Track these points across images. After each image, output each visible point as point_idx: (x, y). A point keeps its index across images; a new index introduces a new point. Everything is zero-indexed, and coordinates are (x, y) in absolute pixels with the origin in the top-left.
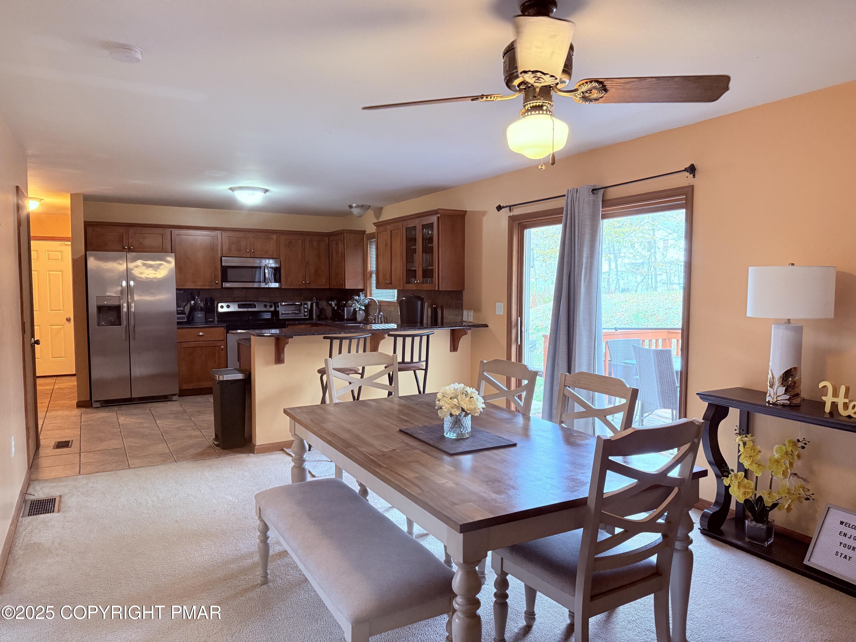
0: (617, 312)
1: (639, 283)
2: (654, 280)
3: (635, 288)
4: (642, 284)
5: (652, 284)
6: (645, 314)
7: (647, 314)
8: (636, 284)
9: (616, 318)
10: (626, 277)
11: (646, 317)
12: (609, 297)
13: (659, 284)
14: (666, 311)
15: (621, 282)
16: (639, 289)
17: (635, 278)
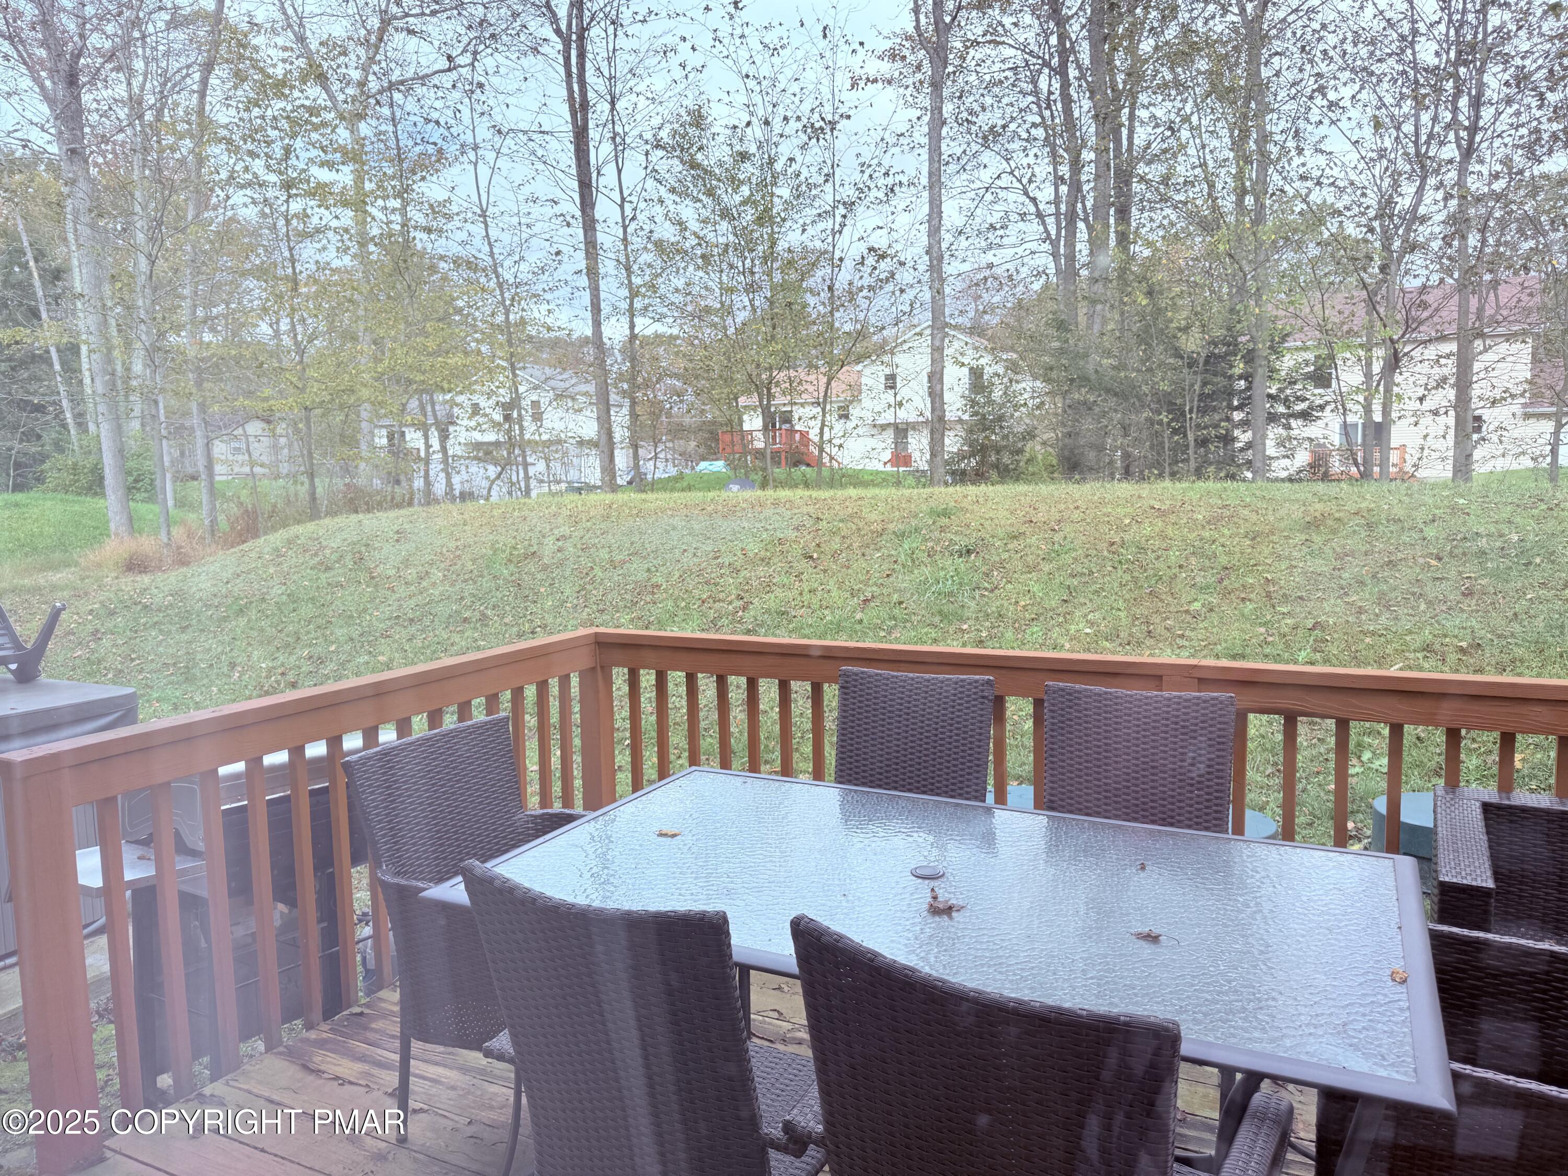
0: (445, 550)
1: (493, 482)
2: (522, 475)
3: (485, 492)
4: (498, 482)
5: (518, 482)
6: (511, 554)
7: (516, 553)
8: (486, 484)
9: (442, 565)
10: (463, 468)
11: (515, 560)
12: (424, 514)
13: (533, 483)
14: (560, 543)
15: (456, 480)
16: (493, 493)
17: (482, 471)
